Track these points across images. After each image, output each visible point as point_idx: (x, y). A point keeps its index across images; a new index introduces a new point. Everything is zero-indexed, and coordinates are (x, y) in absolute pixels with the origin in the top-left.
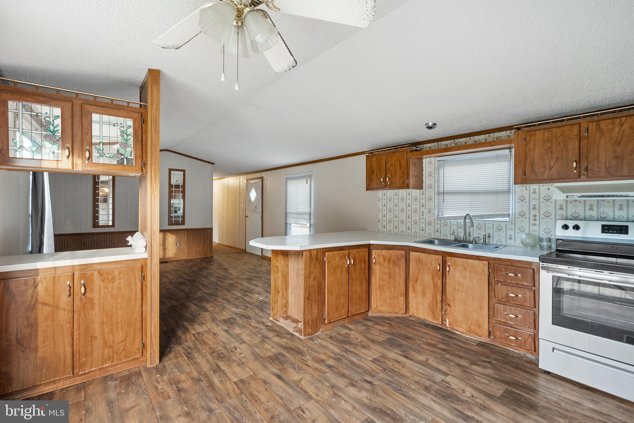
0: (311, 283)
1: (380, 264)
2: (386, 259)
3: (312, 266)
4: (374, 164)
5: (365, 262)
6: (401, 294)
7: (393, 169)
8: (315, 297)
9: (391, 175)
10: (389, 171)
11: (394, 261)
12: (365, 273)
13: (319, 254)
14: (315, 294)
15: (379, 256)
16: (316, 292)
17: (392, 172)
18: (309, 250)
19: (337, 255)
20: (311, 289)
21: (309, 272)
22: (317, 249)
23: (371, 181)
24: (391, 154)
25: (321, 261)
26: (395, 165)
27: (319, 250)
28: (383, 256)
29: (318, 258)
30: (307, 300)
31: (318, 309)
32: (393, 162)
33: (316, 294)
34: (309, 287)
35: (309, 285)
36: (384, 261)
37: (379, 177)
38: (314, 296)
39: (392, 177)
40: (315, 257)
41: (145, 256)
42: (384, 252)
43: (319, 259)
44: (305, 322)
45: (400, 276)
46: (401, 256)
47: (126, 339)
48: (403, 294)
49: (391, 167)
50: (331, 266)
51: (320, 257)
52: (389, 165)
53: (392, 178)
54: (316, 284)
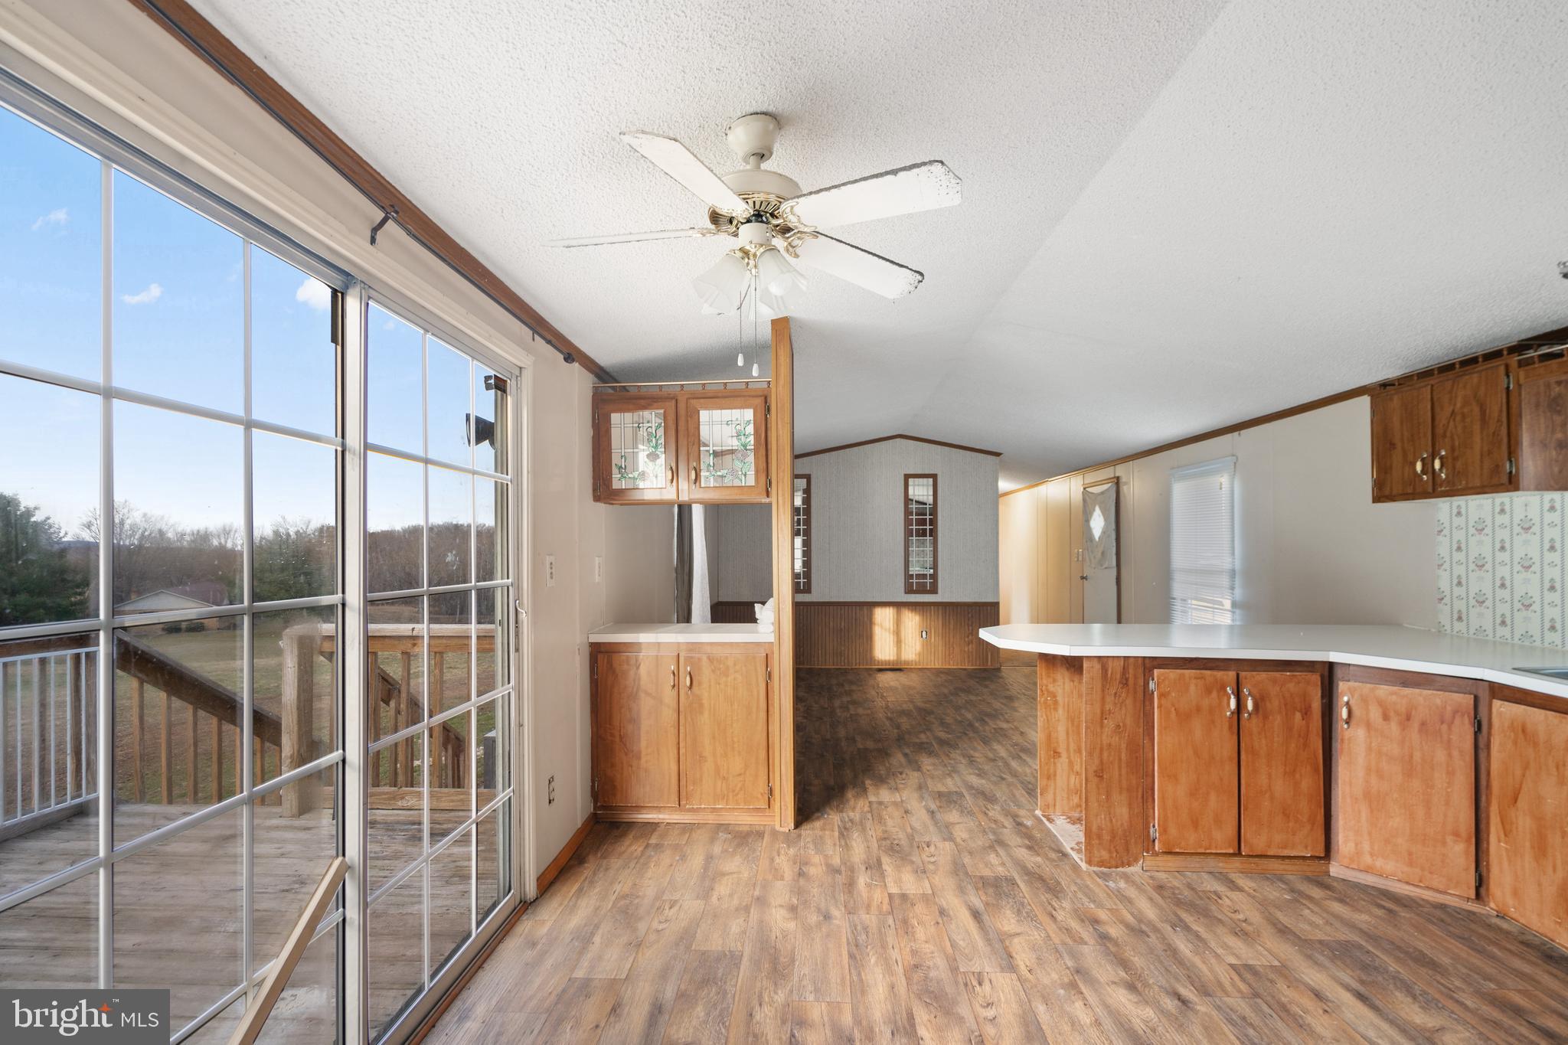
0: (1105, 740)
1: (1369, 726)
2: (1392, 714)
3: (1109, 699)
4: (1396, 420)
5: (1306, 712)
6: (1456, 834)
7: (1459, 429)
8: (1120, 775)
9: (1453, 449)
10: (1444, 436)
11: (1423, 724)
12: (1305, 745)
13: (1131, 671)
14: (1120, 768)
15: (1365, 700)
16: (1124, 765)
17: (1455, 437)
18: (1099, 657)
19: (1194, 681)
20: (1105, 754)
21: (1098, 711)
22: (1126, 658)
23: (1386, 473)
24: (1450, 382)
25: (1140, 690)
26: (1464, 417)
27: (1131, 660)
28: (1381, 703)
29: (1127, 680)
30: (1096, 780)
31: (1130, 806)
32: (1459, 405)
33: (1124, 771)
34: (1101, 750)
35: (1102, 744)
36: (1386, 717)
37: (1410, 458)
38: (1116, 773)
39: (1456, 454)
40: (1118, 676)
41: (771, 638)
42: (1384, 690)
43: (1131, 682)
44: (1091, 831)
45: (1451, 773)
46: (1455, 712)
47: (745, 773)
48: (1464, 834)
49: (1452, 423)
50: (1173, 705)
51: (1136, 678)
52: (1443, 417)
53: (1455, 459)
54: (1124, 746)
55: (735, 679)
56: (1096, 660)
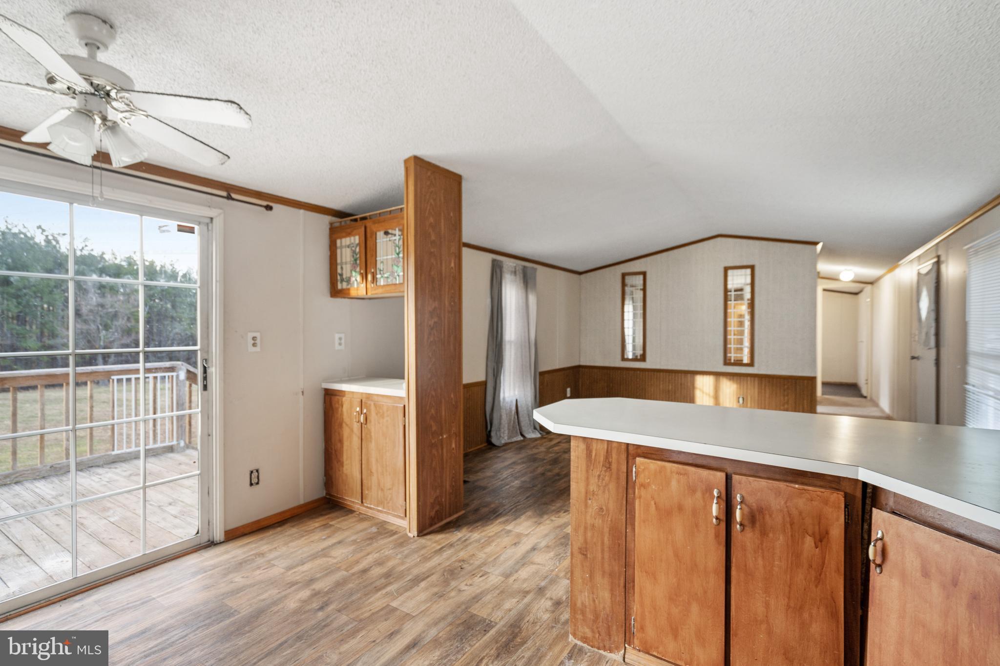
0: (589, 521)
1: (904, 576)
2: (934, 572)
3: (593, 481)
5: (822, 538)
8: (603, 558)
11: (974, 598)
12: (819, 580)
13: (614, 455)
14: (603, 551)
15: (900, 541)
16: (606, 549)
18: (584, 438)
19: (676, 476)
20: (589, 534)
21: (583, 491)
22: (609, 442)
25: (623, 476)
27: (614, 445)
28: (919, 550)
29: (610, 463)
30: (580, 556)
31: (612, 591)
33: (606, 555)
34: (586, 528)
35: (586, 523)
36: (926, 574)
38: (599, 555)
40: (602, 459)
43: (614, 466)
44: (575, 605)
50: (653, 498)
51: (618, 463)
54: (606, 530)
55: (387, 421)
56: (581, 439)
